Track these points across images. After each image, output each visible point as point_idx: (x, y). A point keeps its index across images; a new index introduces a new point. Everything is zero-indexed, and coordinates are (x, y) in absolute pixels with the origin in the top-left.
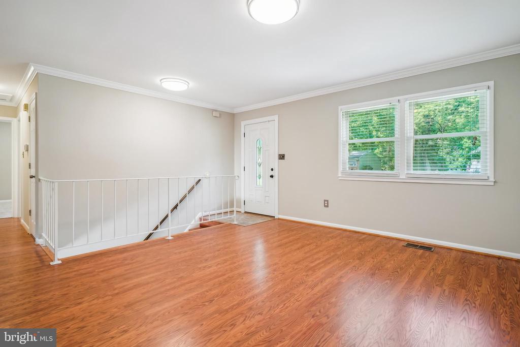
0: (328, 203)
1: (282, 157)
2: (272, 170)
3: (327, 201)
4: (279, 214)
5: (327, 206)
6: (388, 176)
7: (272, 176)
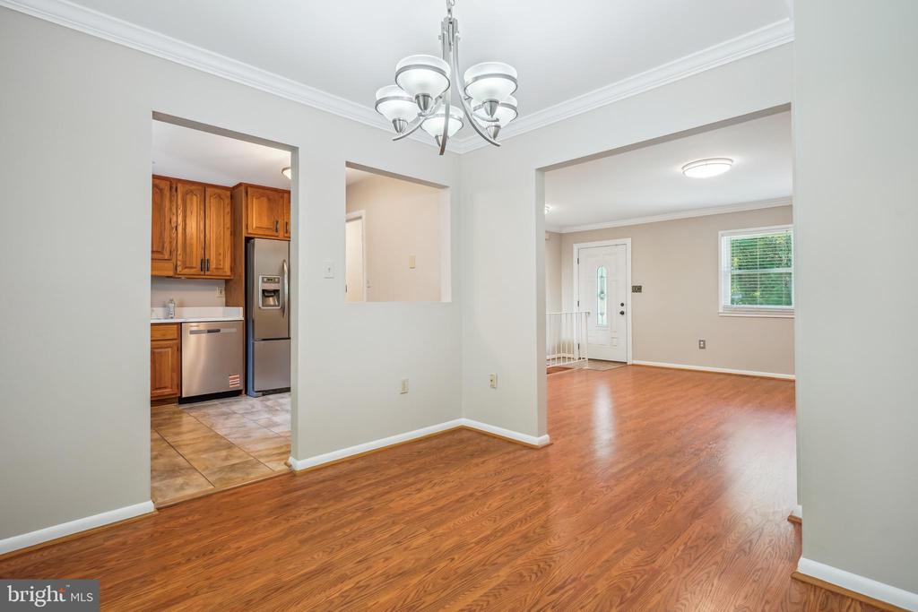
0: (704, 344)
1: (637, 289)
2: (622, 305)
3: (704, 341)
4: (633, 359)
5: (704, 348)
6: (783, 311)
7: (622, 313)
